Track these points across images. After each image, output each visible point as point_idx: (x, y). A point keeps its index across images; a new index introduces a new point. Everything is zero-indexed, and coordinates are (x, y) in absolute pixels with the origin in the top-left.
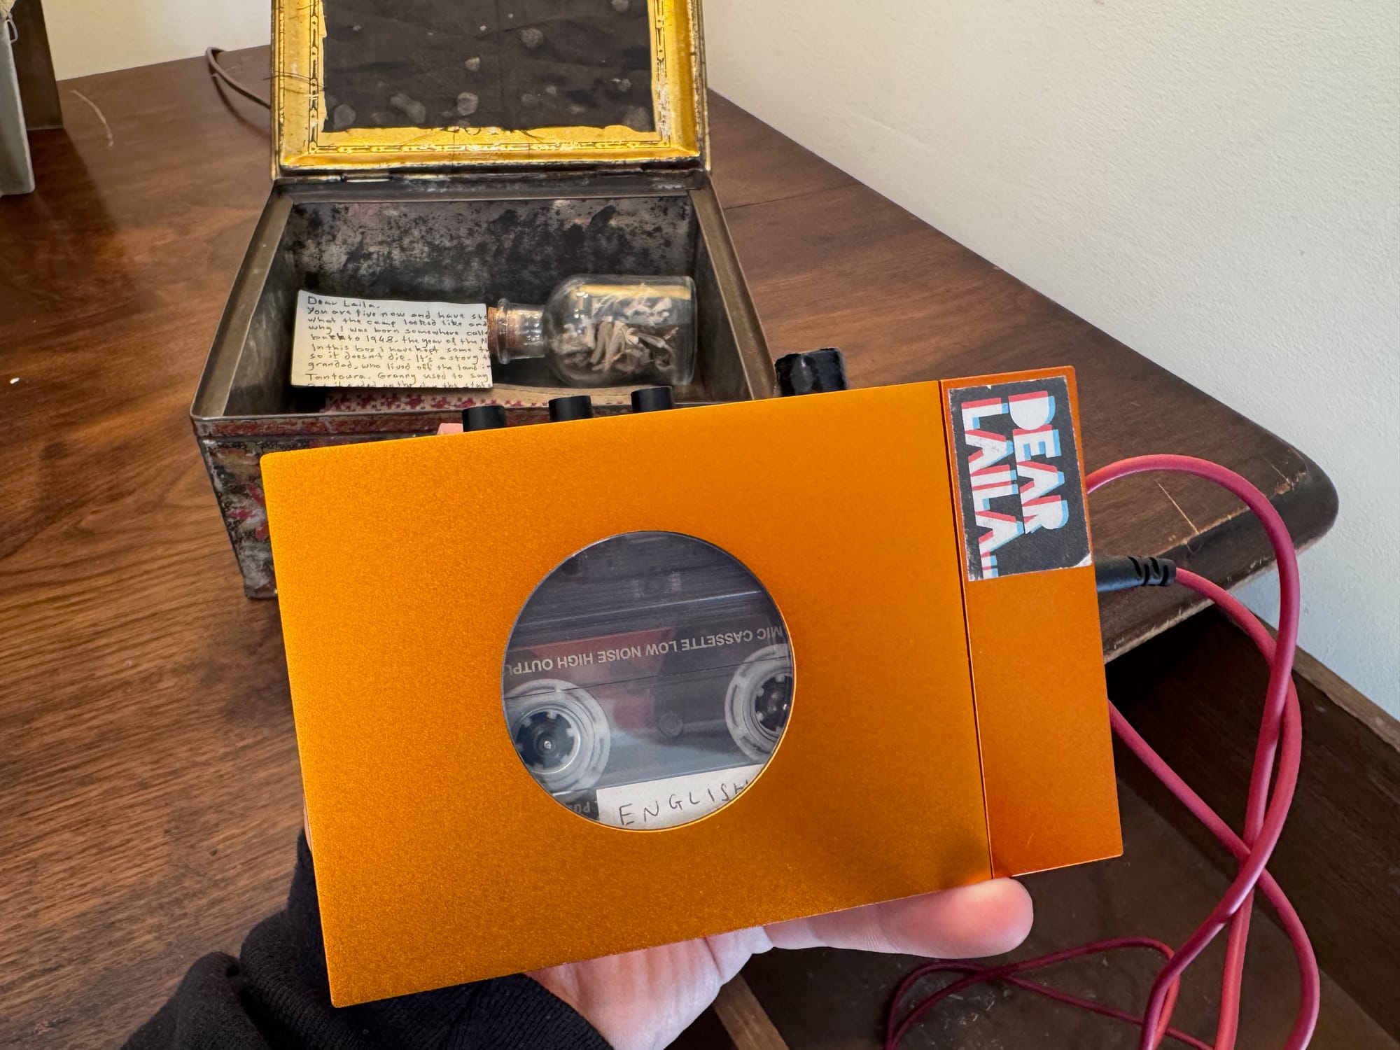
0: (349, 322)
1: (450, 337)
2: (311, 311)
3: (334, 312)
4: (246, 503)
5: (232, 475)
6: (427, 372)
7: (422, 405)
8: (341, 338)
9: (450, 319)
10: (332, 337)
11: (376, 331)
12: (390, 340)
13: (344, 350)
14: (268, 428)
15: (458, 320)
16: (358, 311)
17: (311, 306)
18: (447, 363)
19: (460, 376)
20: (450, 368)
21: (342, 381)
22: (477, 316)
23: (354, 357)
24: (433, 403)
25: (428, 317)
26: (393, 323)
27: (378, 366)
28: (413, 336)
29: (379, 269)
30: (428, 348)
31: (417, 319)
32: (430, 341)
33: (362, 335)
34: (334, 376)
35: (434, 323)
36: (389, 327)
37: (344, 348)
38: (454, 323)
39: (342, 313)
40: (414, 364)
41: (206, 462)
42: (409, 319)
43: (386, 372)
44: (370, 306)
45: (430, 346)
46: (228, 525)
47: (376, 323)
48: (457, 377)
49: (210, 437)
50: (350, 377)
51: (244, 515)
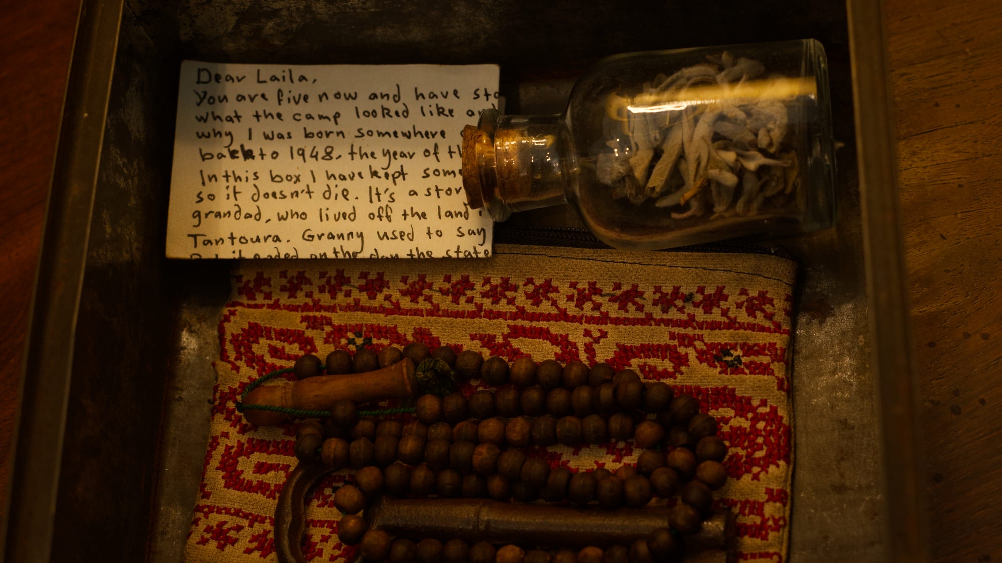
0: (262, 119)
1: (429, 144)
2: (202, 99)
3: (241, 98)
6: (384, 226)
7: (386, 291)
8: (248, 155)
9: (434, 101)
10: (233, 154)
11: (306, 136)
12: (328, 155)
13: (252, 182)
15: (446, 104)
16: (280, 91)
17: (201, 88)
18: (420, 204)
19: (439, 234)
20: (424, 215)
21: (244, 247)
22: (482, 93)
23: (266, 195)
24: (405, 287)
25: (397, 98)
26: (337, 115)
27: (303, 217)
28: (370, 144)
29: (294, 25)
30: (391, 171)
31: (377, 104)
32: (395, 153)
33: (282, 147)
34: (232, 238)
35: (406, 113)
36: (329, 126)
37: (251, 177)
38: (441, 111)
39: (252, 100)
40: (365, 208)
42: (364, 103)
43: (317, 227)
44: (302, 78)
45: (395, 167)
47: (309, 117)
48: (434, 236)
50: (258, 240)
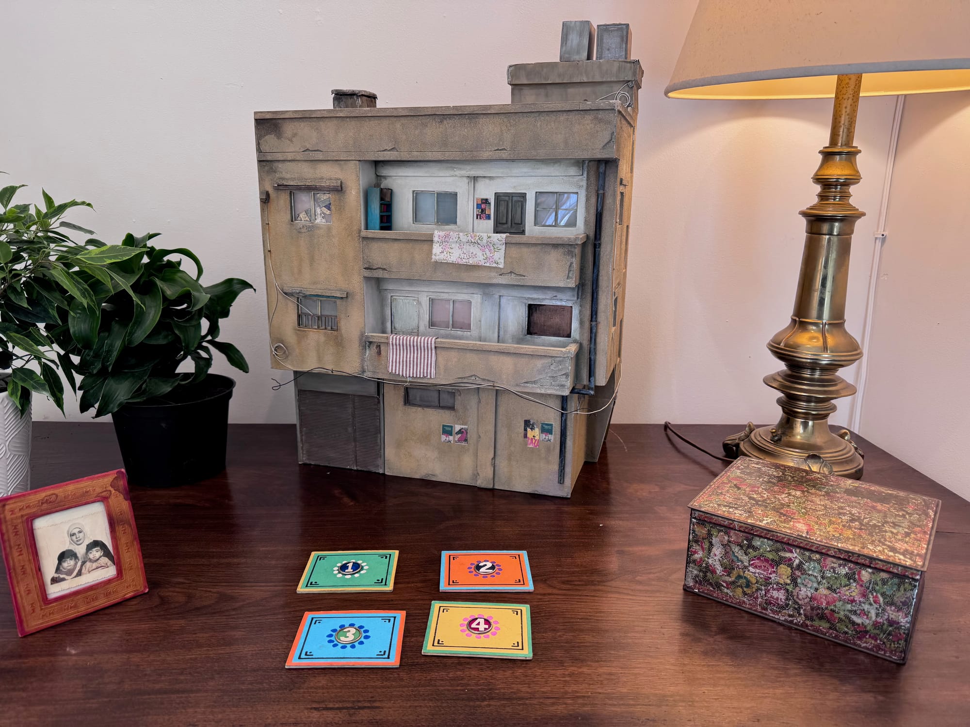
4: (698, 547)
5: (697, 535)
14: (716, 521)
41: (690, 527)
46: (688, 555)
49: (695, 518)
51: (695, 552)
